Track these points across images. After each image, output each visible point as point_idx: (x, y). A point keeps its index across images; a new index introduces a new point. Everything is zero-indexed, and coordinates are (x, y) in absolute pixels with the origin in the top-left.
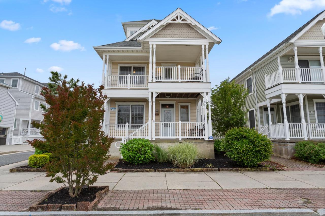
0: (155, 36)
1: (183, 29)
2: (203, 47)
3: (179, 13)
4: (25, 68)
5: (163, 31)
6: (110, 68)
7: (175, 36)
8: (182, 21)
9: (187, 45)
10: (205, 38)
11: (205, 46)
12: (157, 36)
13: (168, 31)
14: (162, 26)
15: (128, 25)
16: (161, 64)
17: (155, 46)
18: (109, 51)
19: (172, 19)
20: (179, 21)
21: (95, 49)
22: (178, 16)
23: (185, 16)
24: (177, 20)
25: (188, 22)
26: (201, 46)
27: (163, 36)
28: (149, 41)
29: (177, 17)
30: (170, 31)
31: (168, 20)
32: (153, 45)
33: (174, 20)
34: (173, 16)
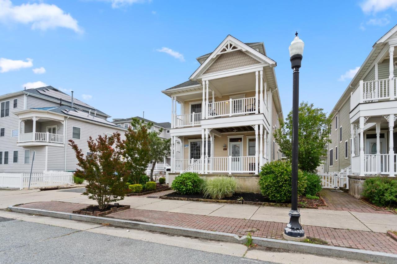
0: (207, 71)
1: (235, 57)
2: (257, 74)
3: (229, 41)
4: (144, 112)
5: (215, 64)
6: (183, 107)
7: (227, 67)
8: (233, 48)
9: (240, 75)
10: (259, 62)
11: (259, 72)
12: (209, 71)
13: (220, 63)
14: (212, 59)
15: (202, 59)
16: (229, 96)
17: (207, 82)
18: (176, 93)
19: (222, 49)
20: (229, 50)
21: (163, 92)
22: (227, 45)
23: (235, 43)
24: (227, 49)
25: (239, 48)
26: (254, 73)
27: (215, 69)
28: (201, 79)
29: (227, 47)
30: (222, 63)
31: (218, 52)
32: (205, 81)
33: (224, 50)
34: (223, 46)
